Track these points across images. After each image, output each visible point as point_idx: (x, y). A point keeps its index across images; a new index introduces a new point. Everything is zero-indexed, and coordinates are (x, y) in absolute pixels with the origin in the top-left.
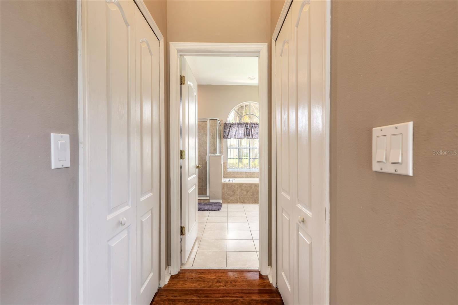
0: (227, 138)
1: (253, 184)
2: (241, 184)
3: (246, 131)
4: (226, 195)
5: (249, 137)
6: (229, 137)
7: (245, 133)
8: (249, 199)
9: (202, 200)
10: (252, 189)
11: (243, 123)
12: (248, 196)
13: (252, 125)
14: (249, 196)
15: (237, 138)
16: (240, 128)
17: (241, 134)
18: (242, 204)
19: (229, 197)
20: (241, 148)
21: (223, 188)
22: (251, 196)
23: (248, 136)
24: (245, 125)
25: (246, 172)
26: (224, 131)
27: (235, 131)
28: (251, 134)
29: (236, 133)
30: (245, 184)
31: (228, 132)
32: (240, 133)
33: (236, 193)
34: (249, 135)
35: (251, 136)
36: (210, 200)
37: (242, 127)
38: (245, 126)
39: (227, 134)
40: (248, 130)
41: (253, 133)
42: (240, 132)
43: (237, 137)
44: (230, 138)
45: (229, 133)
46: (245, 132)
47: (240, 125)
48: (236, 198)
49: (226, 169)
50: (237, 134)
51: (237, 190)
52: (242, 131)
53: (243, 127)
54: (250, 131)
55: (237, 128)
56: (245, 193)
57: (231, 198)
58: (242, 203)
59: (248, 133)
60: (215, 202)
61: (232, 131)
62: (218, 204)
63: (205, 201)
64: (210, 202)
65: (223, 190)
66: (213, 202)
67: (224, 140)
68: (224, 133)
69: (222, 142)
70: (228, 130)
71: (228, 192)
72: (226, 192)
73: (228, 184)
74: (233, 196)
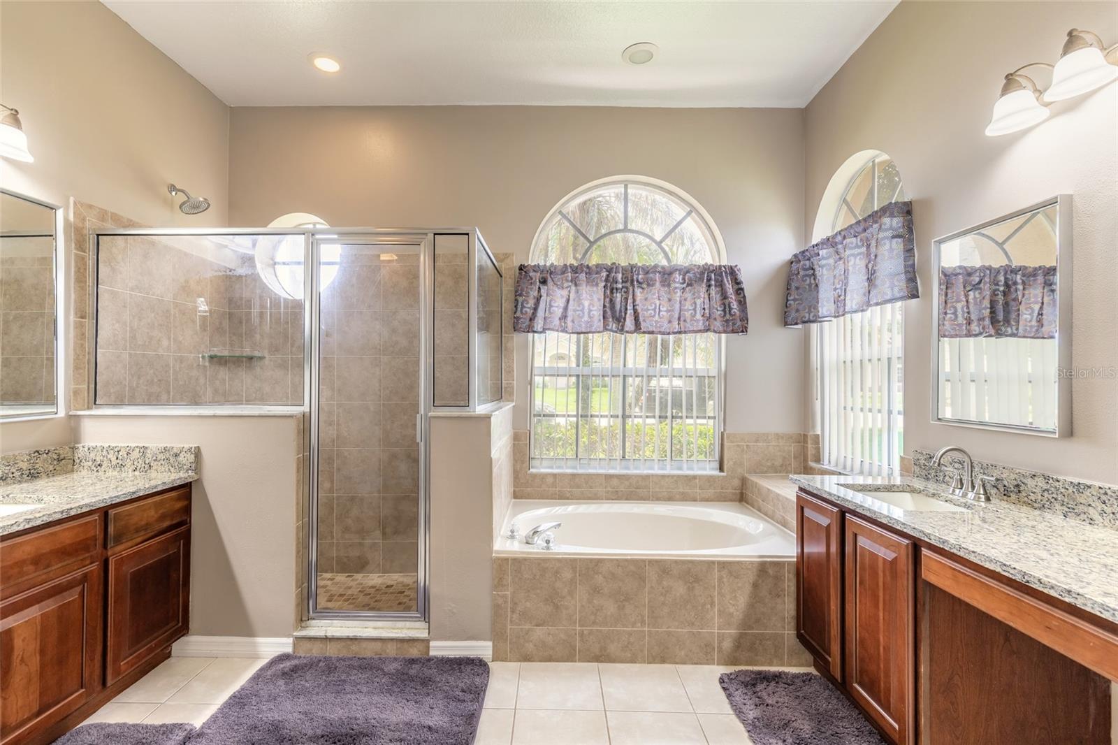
0: (530, 329)
1: (650, 561)
2: (591, 560)
3: (611, 300)
4: (515, 616)
5: (623, 326)
6: (539, 324)
7: (604, 306)
8: (632, 640)
9: (392, 640)
10: (647, 589)
11: (597, 266)
12: (624, 626)
13: (638, 274)
14: (634, 625)
15: (570, 329)
16: (585, 290)
17: (590, 311)
18: (596, 664)
19: (527, 627)
20: (586, 371)
21: (499, 583)
22: (643, 622)
23: (620, 320)
24: (604, 274)
25: (609, 477)
26: (516, 300)
27: (564, 300)
28: (630, 311)
29: (566, 308)
30: (612, 560)
31: (531, 303)
32: (586, 307)
33: (567, 608)
34: (625, 319)
35: (629, 324)
36: (432, 644)
37: (591, 282)
38: (607, 280)
39: (530, 312)
40: (618, 297)
41: (639, 311)
42: (586, 304)
43: (569, 324)
44: (544, 331)
45: (535, 309)
46: (607, 305)
47: (582, 276)
48: (562, 636)
49: (523, 462)
50: (570, 313)
51: (571, 593)
52: (591, 299)
53: (597, 285)
54: (626, 299)
55: (573, 288)
56: (611, 608)
57: (539, 633)
58: (597, 659)
59: (618, 307)
60: (455, 658)
61: (549, 299)
62: (471, 667)
63: (406, 645)
64: (432, 653)
65: (499, 593)
66: (448, 658)
67: (513, 337)
68: (516, 307)
69: (506, 347)
70: (534, 297)
71: (523, 602)
72: (516, 604)
73: (525, 559)
74: (548, 625)
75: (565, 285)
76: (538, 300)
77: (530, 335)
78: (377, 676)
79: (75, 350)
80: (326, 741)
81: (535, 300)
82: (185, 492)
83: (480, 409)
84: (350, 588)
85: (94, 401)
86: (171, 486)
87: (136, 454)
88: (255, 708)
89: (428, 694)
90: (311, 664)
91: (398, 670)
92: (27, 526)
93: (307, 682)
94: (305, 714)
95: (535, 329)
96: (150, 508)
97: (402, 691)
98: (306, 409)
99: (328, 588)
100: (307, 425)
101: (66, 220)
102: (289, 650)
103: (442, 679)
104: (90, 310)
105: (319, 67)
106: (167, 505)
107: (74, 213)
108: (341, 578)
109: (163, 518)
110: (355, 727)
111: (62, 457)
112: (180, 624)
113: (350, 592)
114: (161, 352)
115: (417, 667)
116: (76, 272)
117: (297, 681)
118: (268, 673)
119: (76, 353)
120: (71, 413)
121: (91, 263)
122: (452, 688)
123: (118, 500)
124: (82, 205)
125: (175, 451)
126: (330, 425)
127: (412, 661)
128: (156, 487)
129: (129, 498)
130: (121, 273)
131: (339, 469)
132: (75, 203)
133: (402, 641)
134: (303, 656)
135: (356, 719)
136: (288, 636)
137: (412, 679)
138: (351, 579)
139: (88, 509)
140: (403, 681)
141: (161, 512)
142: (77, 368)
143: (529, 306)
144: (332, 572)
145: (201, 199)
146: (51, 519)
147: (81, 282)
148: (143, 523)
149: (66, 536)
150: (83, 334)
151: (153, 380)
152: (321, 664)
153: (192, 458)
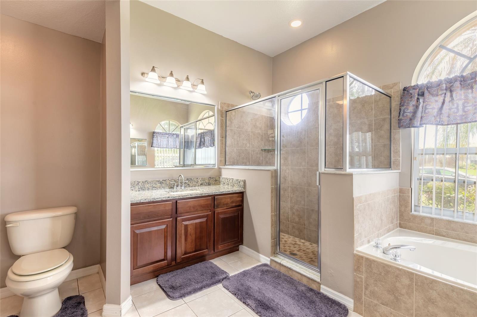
0: (410, 125)
2: (426, 278)
4: (367, 292)
6: (418, 121)
16: (459, 93)
19: (376, 302)
21: (357, 269)
26: (400, 109)
27: (439, 103)
29: (441, 109)
31: (412, 110)
33: (405, 303)
36: (322, 286)
39: (410, 115)
43: (445, 119)
44: (422, 126)
45: (415, 112)
47: (457, 85)
49: (406, 207)
51: (409, 294)
55: (448, 94)
57: (384, 309)
60: (332, 299)
61: (425, 104)
62: (337, 307)
63: (311, 282)
64: (322, 291)
65: (357, 275)
66: (328, 297)
67: (399, 132)
68: (400, 113)
69: (394, 139)
70: (413, 105)
71: (373, 286)
72: (368, 285)
73: (374, 261)
74: (391, 308)
75: (440, 93)
76: (417, 107)
77: (412, 129)
78: (293, 289)
79: (220, 148)
80: (259, 303)
81: (415, 107)
82: (242, 194)
83: (349, 170)
84: (309, 249)
85: (225, 164)
86: (235, 192)
87: (231, 181)
88: (247, 278)
89: (308, 308)
90: (273, 272)
91: (303, 291)
92: (191, 197)
93: (267, 278)
94: (259, 289)
95: (415, 125)
96: (228, 198)
97: (298, 301)
98: (275, 168)
99: (300, 246)
100: (276, 175)
101: (218, 109)
102: (269, 263)
103: (320, 304)
104: (224, 136)
105: (293, 26)
106: (234, 199)
107: (220, 106)
108: (307, 244)
109: (232, 202)
110: (272, 304)
111: (217, 180)
112: (239, 240)
113: (308, 251)
114: (247, 148)
115: (312, 293)
116: (220, 124)
117: (265, 276)
118: (258, 268)
119: (221, 149)
120: (220, 167)
121: (225, 121)
122: (322, 312)
123: (217, 194)
124: (222, 103)
125: (239, 181)
126: (304, 177)
127: (311, 290)
128: (230, 191)
129: (220, 194)
130: (234, 123)
131: (307, 197)
132: (220, 103)
133: (309, 278)
134: (272, 267)
135: (274, 301)
136: (269, 258)
137: (306, 297)
138: (311, 245)
139: (208, 195)
140: (302, 296)
141: (232, 200)
142: (221, 153)
143: (409, 111)
144: (305, 240)
145: (258, 93)
146: (197, 196)
147: (222, 127)
148: (226, 203)
149: (202, 202)
150: (223, 143)
151: (244, 158)
152: (277, 274)
153: (243, 183)
